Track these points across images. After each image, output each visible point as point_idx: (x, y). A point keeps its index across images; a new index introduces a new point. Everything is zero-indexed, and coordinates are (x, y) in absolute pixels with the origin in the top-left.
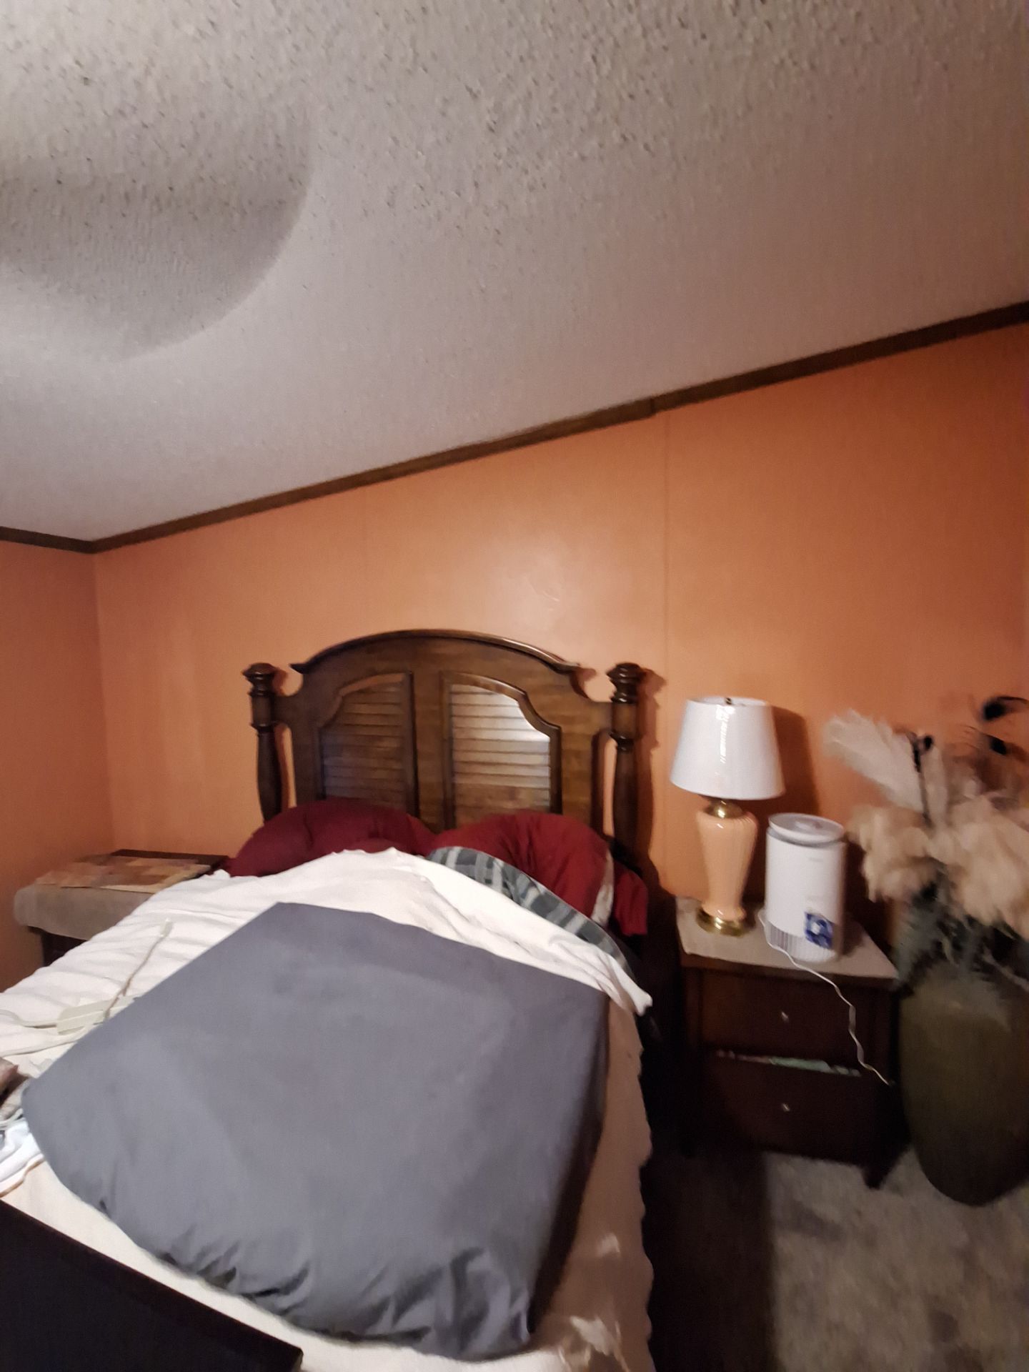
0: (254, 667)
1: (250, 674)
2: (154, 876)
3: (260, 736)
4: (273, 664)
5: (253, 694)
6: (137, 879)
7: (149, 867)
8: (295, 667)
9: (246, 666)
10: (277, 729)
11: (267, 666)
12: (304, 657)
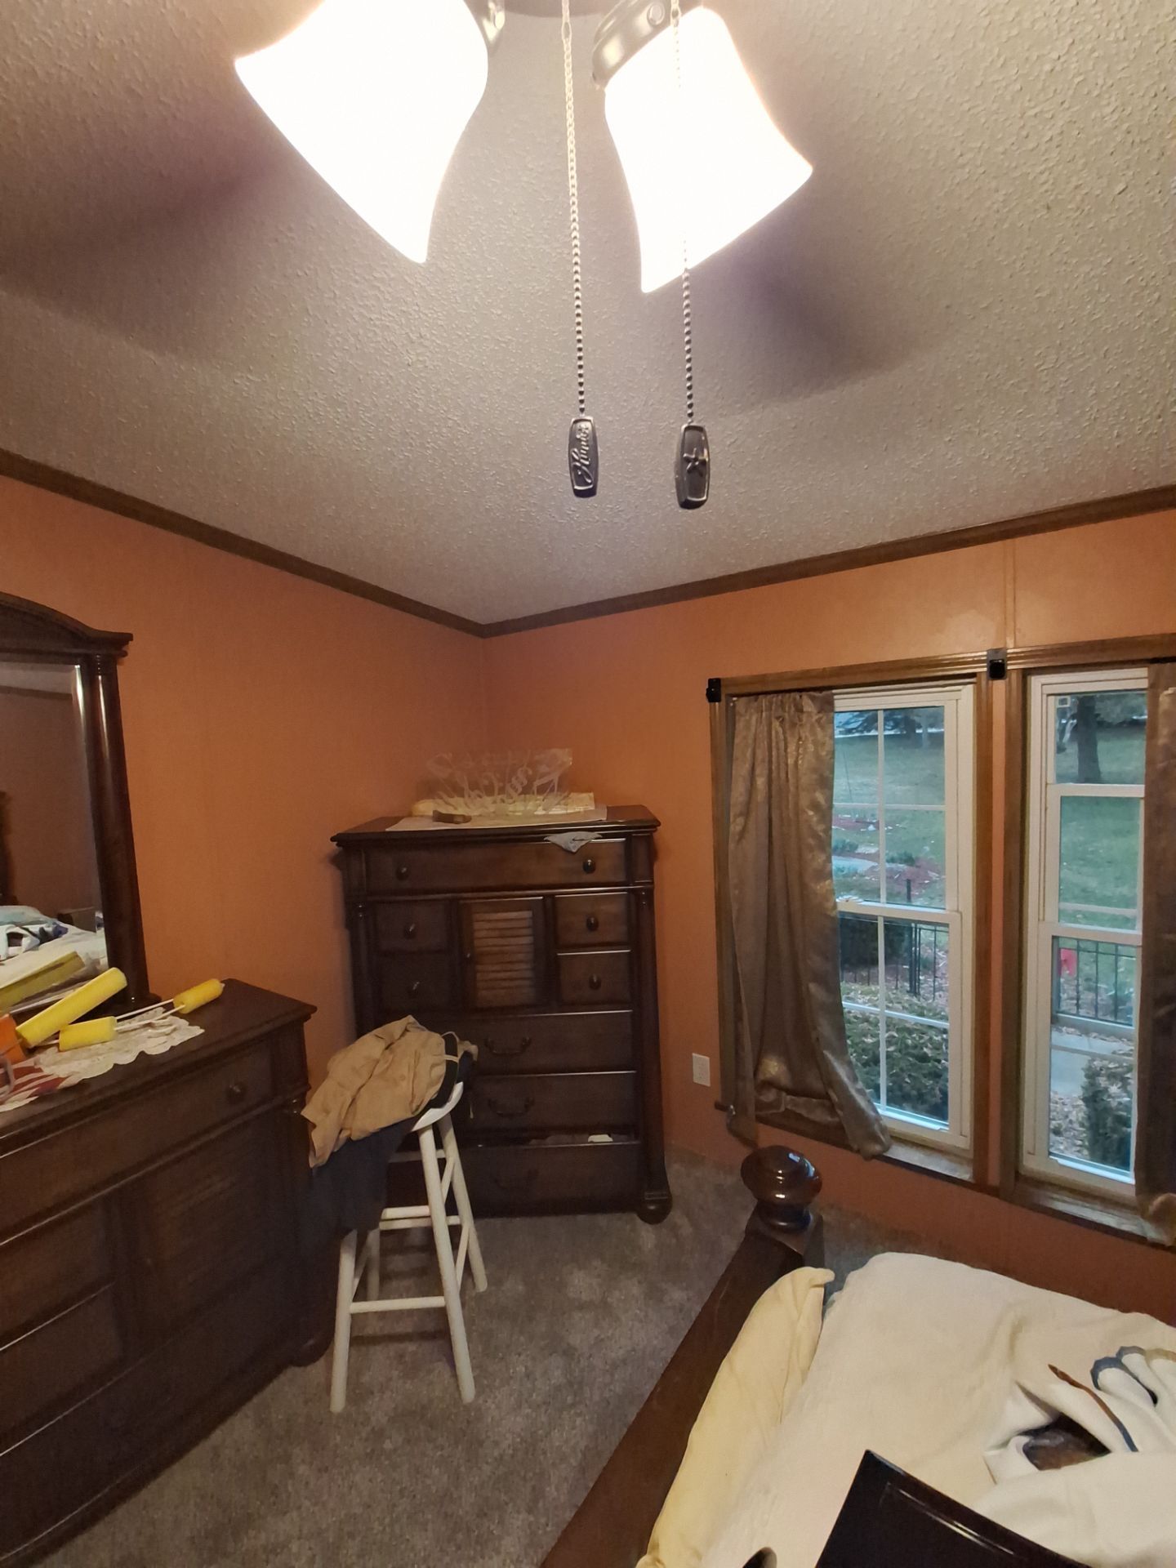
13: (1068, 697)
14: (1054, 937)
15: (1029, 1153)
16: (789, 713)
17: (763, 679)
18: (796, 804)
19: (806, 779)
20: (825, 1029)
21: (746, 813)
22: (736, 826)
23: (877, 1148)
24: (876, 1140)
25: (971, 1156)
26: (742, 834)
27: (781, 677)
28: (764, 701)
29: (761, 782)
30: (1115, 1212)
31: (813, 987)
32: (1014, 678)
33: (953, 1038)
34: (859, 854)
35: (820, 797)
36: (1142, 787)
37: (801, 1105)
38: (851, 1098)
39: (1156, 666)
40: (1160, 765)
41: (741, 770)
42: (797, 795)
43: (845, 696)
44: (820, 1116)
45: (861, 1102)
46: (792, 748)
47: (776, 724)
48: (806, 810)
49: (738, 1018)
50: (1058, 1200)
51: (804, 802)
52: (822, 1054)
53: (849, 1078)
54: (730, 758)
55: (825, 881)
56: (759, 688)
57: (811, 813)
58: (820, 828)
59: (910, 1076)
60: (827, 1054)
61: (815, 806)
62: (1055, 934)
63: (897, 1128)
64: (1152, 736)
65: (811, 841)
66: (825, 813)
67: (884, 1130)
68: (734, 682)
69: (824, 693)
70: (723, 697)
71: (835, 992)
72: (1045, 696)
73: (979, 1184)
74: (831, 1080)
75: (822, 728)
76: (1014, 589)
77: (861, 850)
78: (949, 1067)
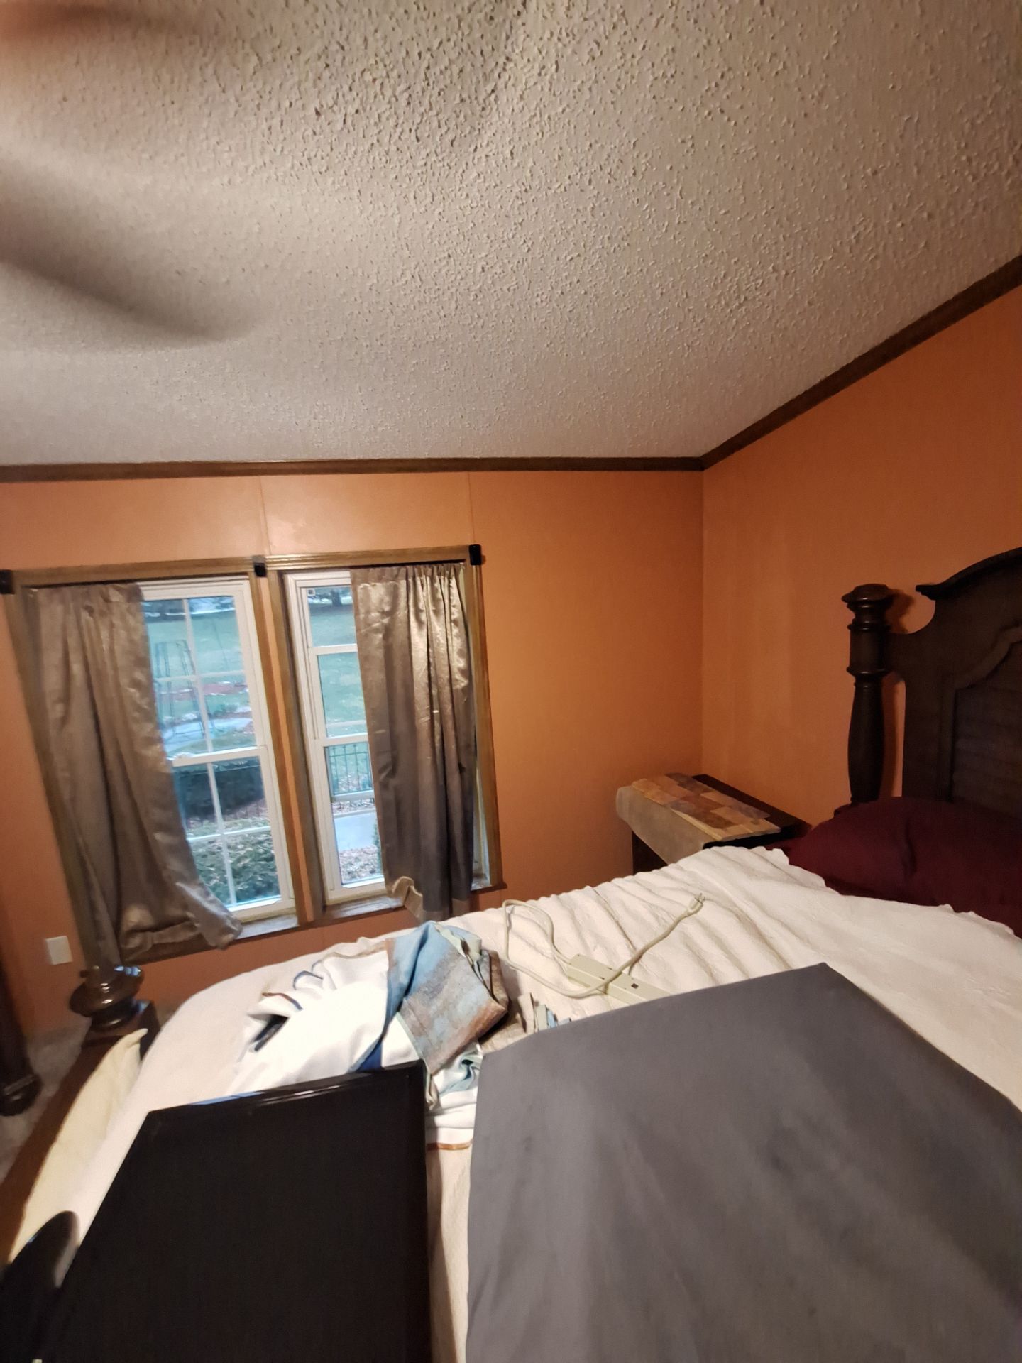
0: (859, 591)
1: (852, 600)
2: (720, 818)
3: (858, 685)
4: (891, 585)
5: (855, 628)
6: (705, 815)
7: (719, 805)
8: (924, 590)
9: (849, 589)
10: (886, 680)
11: (881, 588)
12: (941, 574)
13: (313, 589)
14: (325, 748)
15: (331, 890)
16: (97, 603)
17: (60, 571)
18: (118, 686)
19: (122, 661)
20: (175, 865)
21: (66, 698)
22: (56, 711)
23: (230, 937)
24: (229, 931)
25: (295, 910)
26: (65, 720)
27: (81, 570)
28: (67, 591)
29: (77, 668)
30: (378, 901)
31: (158, 836)
32: (273, 577)
33: (274, 837)
34: (238, 714)
35: (139, 675)
36: (355, 645)
37: (167, 936)
38: (205, 910)
39: (353, 570)
40: (363, 631)
41: (52, 658)
42: (116, 678)
43: (150, 587)
44: (184, 935)
45: (213, 909)
46: (104, 634)
47: (85, 615)
48: (128, 689)
49: (88, 886)
50: (349, 910)
51: (124, 681)
52: (175, 886)
53: (201, 895)
54: (37, 650)
55: (156, 745)
56: (59, 581)
57: (132, 690)
58: (144, 703)
59: (261, 875)
60: (179, 884)
61: (136, 684)
62: (325, 745)
63: (247, 916)
64: (357, 613)
65: (136, 715)
66: (147, 688)
67: (234, 922)
68: (25, 574)
69: (130, 585)
70: (18, 588)
71: (181, 833)
72: (299, 589)
73: (304, 925)
74: (187, 904)
75: (134, 615)
76: (264, 513)
77: (240, 710)
78: (275, 854)
